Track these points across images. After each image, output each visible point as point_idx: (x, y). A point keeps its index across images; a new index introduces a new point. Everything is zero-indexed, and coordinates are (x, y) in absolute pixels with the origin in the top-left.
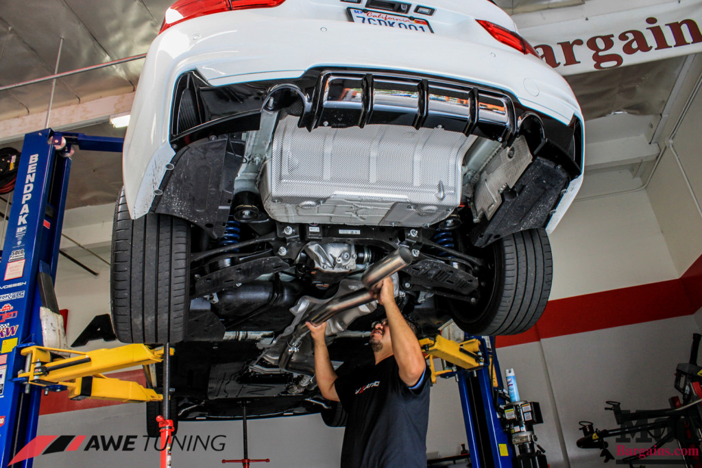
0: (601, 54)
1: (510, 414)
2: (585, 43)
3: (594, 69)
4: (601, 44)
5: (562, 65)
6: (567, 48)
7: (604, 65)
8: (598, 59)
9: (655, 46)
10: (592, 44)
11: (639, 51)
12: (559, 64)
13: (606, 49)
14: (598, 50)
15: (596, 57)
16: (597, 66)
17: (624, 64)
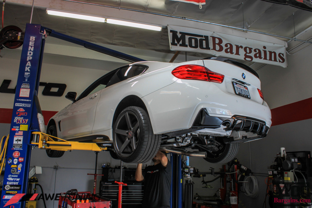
0: (247, 54)
1: (187, 170)
2: (243, 48)
3: (243, 59)
4: (248, 51)
5: (234, 54)
6: (238, 47)
7: (247, 59)
8: (246, 56)
9: (263, 58)
10: (245, 49)
11: (258, 58)
12: (234, 53)
13: (249, 53)
14: (247, 53)
15: (245, 55)
16: (245, 59)
17: (253, 61)
